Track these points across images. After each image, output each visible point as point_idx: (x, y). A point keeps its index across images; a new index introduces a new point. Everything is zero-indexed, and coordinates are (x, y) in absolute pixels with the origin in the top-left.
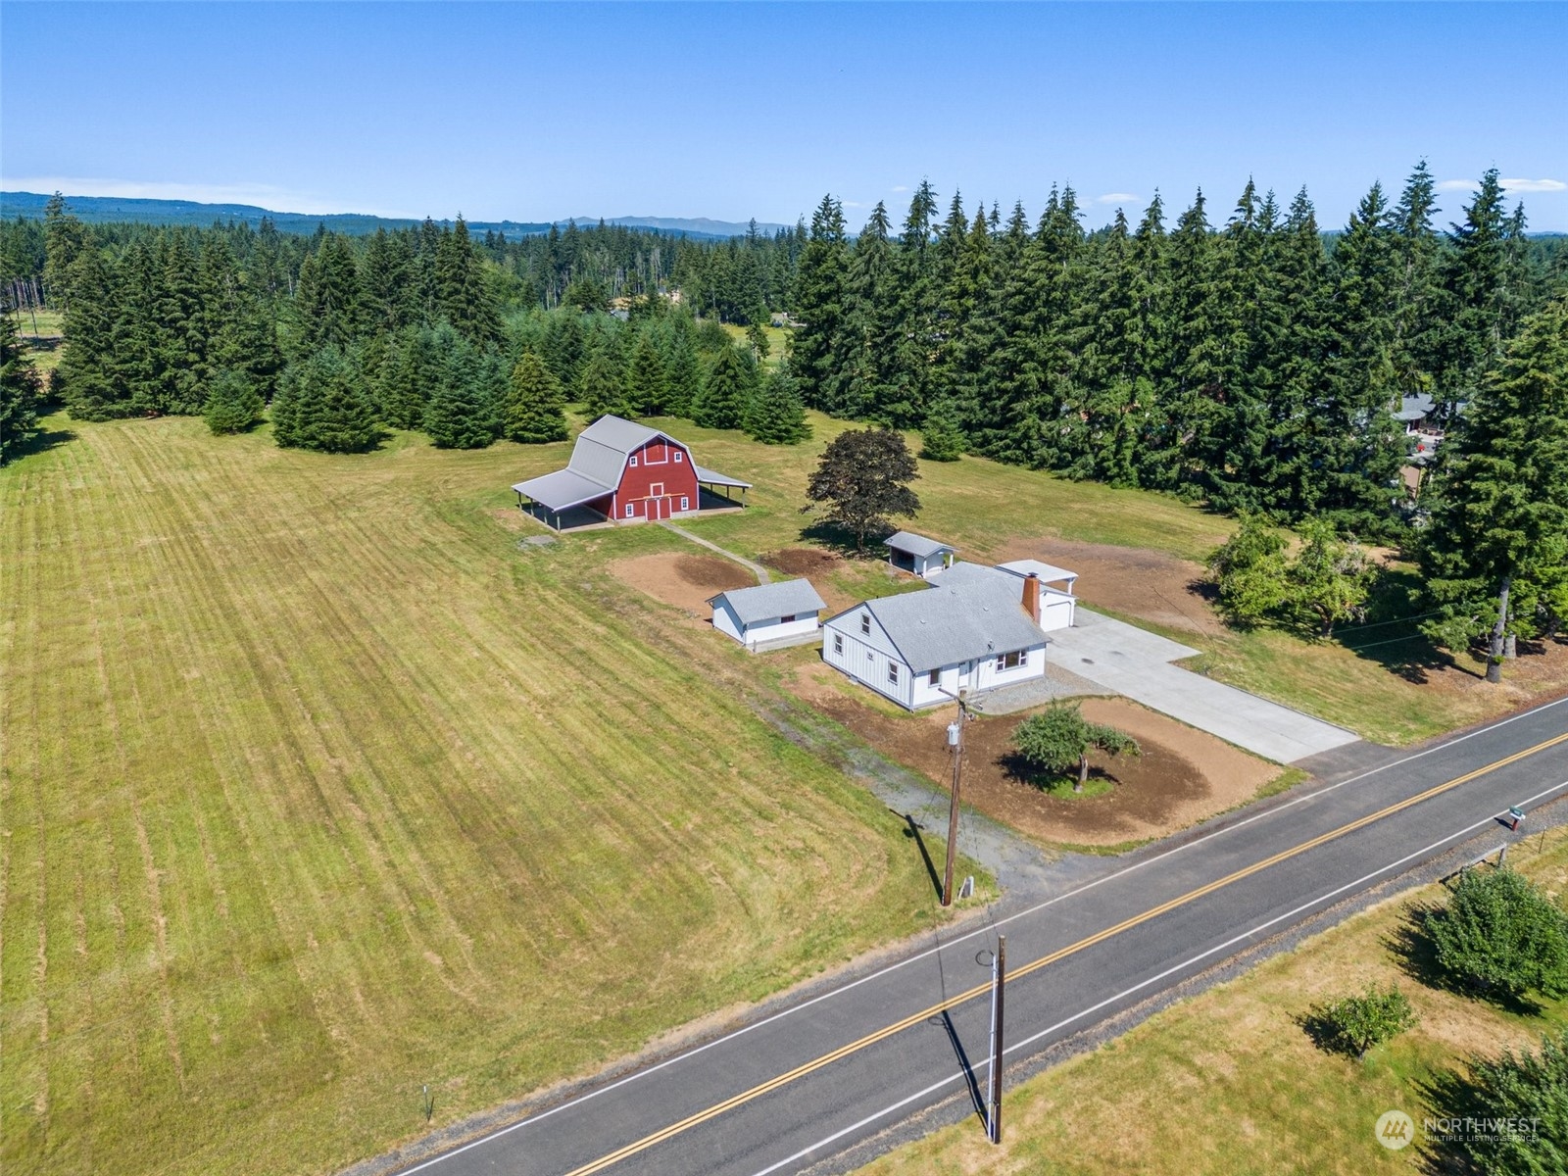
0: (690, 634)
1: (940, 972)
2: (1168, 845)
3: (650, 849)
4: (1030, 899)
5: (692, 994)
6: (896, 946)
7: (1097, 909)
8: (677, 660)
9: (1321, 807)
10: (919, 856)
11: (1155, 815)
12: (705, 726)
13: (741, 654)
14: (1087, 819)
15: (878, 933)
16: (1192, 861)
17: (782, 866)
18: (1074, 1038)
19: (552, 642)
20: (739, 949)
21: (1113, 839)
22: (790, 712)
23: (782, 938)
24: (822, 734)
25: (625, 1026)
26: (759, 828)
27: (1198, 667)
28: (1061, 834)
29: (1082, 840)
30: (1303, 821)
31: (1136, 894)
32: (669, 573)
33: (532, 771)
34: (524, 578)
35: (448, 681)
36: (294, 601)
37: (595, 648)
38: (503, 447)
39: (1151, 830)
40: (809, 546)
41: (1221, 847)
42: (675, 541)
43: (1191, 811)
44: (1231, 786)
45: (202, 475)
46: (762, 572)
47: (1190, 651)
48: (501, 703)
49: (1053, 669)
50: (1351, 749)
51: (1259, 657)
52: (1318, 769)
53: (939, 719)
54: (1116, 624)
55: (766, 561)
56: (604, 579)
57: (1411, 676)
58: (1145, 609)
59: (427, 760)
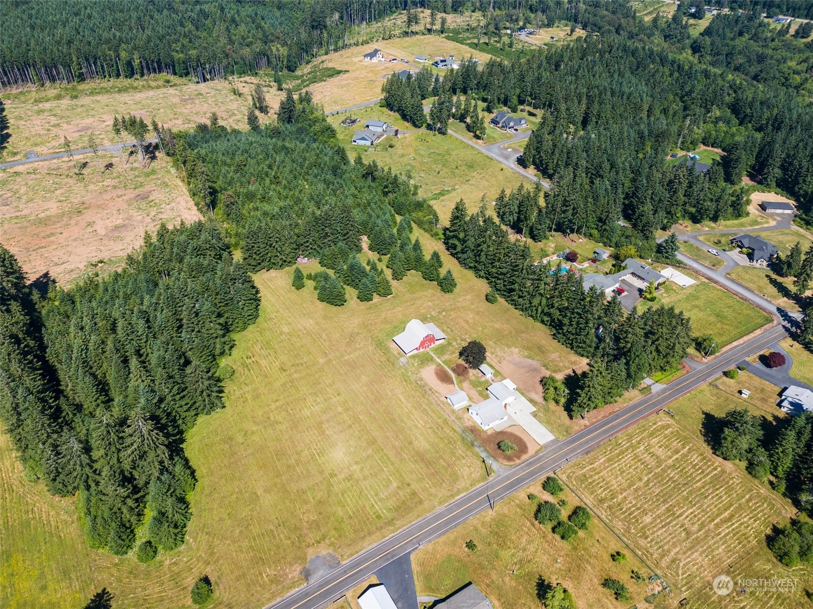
0: (443, 403)
1: (487, 489)
2: (520, 464)
3: (449, 465)
4: (499, 476)
5: (459, 492)
6: (483, 484)
7: (508, 478)
8: (442, 413)
9: (542, 457)
10: (485, 469)
11: (519, 458)
12: (451, 434)
13: (453, 411)
14: (509, 459)
15: (479, 481)
16: (521, 469)
17: (467, 469)
18: (502, 498)
19: (418, 406)
20: (463, 484)
21: (512, 463)
22: (465, 430)
23: (469, 482)
24: (470, 437)
25: (452, 496)
26: (463, 461)
27: (535, 415)
28: (506, 463)
29: (508, 463)
30: (539, 460)
31: (513, 474)
32: (434, 377)
33: (428, 447)
34: (406, 380)
35: (405, 419)
36: (365, 389)
37: (426, 408)
38: (376, 299)
39: (518, 462)
40: (461, 362)
41: (527, 465)
42: (432, 359)
43: (524, 457)
44: (532, 450)
45: (311, 322)
46: (453, 375)
47: (535, 409)
48: (416, 427)
49: (510, 417)
50: (552, 441)
51: (547, 410)
52: (546, 446)
53: (489, 432)
54: (523, 398)
55: (454, 370)
56: (421, 379)
57: (571, 417)
58: (529, 391)
59: (410, 443)
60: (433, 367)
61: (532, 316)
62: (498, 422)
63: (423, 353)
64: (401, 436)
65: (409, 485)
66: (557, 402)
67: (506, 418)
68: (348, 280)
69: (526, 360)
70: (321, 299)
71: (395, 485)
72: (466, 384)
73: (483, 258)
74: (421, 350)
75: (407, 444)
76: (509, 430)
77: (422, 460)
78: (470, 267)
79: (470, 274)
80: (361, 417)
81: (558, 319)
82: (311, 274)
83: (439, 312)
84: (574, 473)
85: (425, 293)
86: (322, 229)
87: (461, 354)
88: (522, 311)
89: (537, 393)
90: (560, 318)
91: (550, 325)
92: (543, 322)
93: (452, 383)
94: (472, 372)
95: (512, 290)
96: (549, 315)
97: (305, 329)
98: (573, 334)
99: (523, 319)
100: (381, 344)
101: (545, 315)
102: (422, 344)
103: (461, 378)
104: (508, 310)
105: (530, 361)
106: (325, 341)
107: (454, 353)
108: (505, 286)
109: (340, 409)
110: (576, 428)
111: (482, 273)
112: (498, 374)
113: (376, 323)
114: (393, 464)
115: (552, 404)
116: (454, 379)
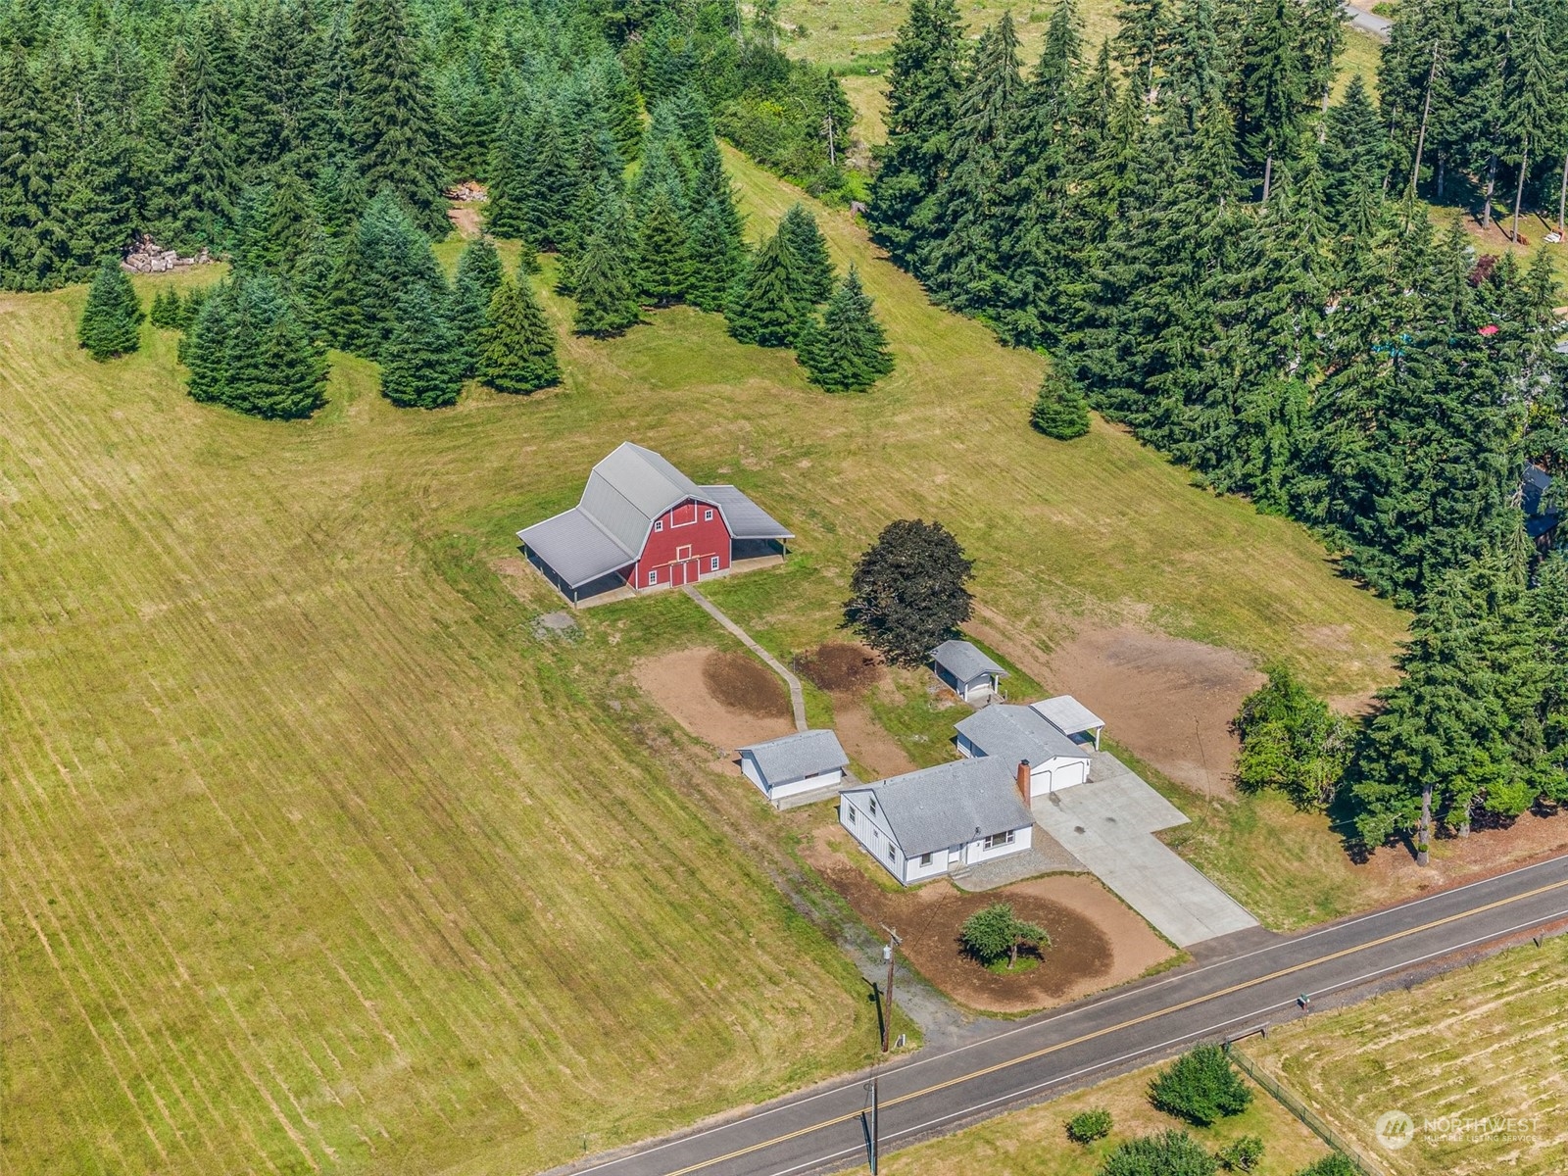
0: (719, 781)
1: (869, 1093)
2: (1056, 1012)
4: (941, 1049)
6: (847, 1076)
7: (982, 1057)
8: (707, 816)
9: (1175, 988)
10: (870, 1024)
11: (1056, 990)
12: (732, 895)
13: (765, 812)
14: (1008, 991)
15: (835, 1067)
16: (1059, 1026)
17: (781, 1020)
18: (935, 1129)
19: (590, 786)
20: (750, 1074)
21: (1018, 1008)
22: (803, 883)
23: (777, 1068)
24: (826, 906)
26: (769, 991)
28: (983, 1003)
29: (995, 1008)
30: (1157, 998)
31: (1012, 1047)
32: (699, 685)
33: (600, 933)
34: (552, 689)
35: (513, 834)
36: (338, 717)
37: (633, 797)
38: (474, 400)
39: (1047, 1002)
40: (849, 638)
41: (1088, 1017)
42: (704, 625)
43: (1083, 988)
44: (1127, 964)
45: (135, 471)
46: (795, 686)
47: (1177, 818)
48: (563, 861)
49: (1044, 840)
50: (1242, 937)
51: (1239, 826)
52: (1203, 952)
53: (926, 895)
54: (1130, 780)
55: (801, 667)
56: (632, 693)
57: (1359, 854)
58: (1171, 755)
59: (518, 918)
60: (700, 652)
61: (1245, 487)
62: (977, 853)
63: (665, 598)
64: (477, 894)
65: (471, 1065)
66: (1296, 791)
67: (1023, 840)
68: (345, 318)
69: (1183, 644)
70: (203, 393)
71: (402, 1061)
72: (854, 720)
74: (655, 588)
75: (497, 921)
76: (1031, 890)
77: (565, 982)
78: (978, 302)
79: (974, 332)
80: (296, 816)
81: (1363, 475)
82: (173, 301)
83: (782, 461)
84: (1320, 1051)
85: (726, 389)
86: (258, 111)
87: (854, 612)
88: (1203, 466)
89: (1204, 762)
90: (1366, 460)
91: (1331, 516)
92: (1296, 510)
93: (786, 710)
96: (1319, 462)
97: (100, 495)
98: (1420, 529)
99: (1206, 501)
100: (457, 561)
101: (1308, 469)
102: (659, 548)
103: (833, 696)
104: (1133, 465)
105: (1202, 650)
106: (185, 540)
107: (823, 605)
109: (196, 783)
110: (1376, 893)
111: (1026, 318)
112: (1024, 689)
113: (450, 487)
114: (411, 987)
115: (1274, 807)
116: (798, 702)
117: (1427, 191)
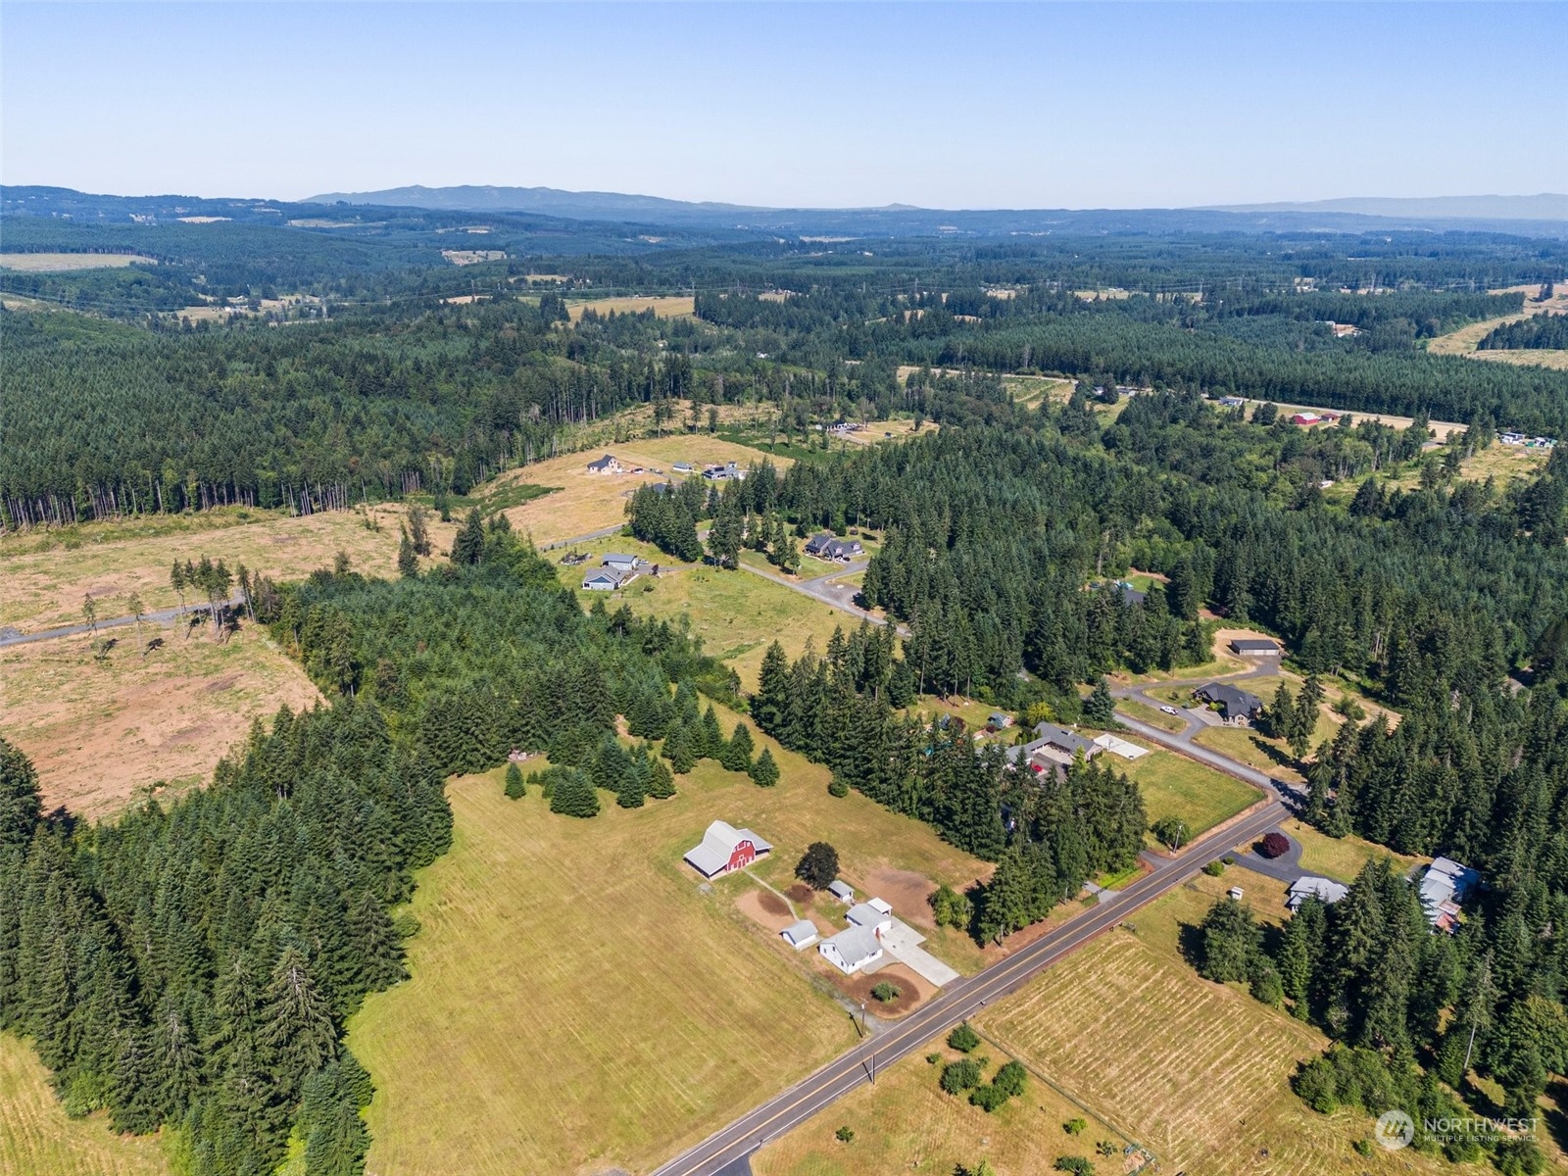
0: (777, 942)
1: (861, 1054)
2: (909, 1016)
3: (796, 1028)
4: (878, 1035)
5: (817, 1063)
6: (853, 1048)
7: (892, 1036)
8: (777, 956)
9: (942, 1002)
10: (854, 1028)
11: (906, 1008)
12: (795, 985)
13: (795, 953)
14: (892, 1010)
15: (848, 1046)
16: (912, 1021)
17: (826, 1030)
18: (886, 1065)
19: (737, 950)
20: (823, 1052)
21: (897, 1016)
22: (816, 977)
23: (831, 1049)
24: (826, 986)
25: (807, 1070)
26: (819, 1020)
27: (924, 946)
28: (886, 1016)
29: (890, 1017)
30: (938, 1007)
31: (900, 1031)
32: (758, 906)
33: (758, 1005)
34: (712, 914)
35: (718, 971)
36: (646, 933)
37: (752, 952)
38: (649, 803)
39: (905, 1013)
40: (800, 882)
41: (920, 1017)
42: (752, 882)
43: (915, 1006)
44: (925, 996)
45: (543, 844)
46: (788, 902)
47: (923, 939)
48: (738, 979)
49: (886, 952)
50: (956, 981)
51: (942, 939)
52: (946, 988)
53: (856, 977)
54: (903, 926)
55: (789, 895)
56: (738, 912)
57: (981, 945)
58: (912, 915)
59: (730, 1003)
60: (754, 894)
61: (904, 810)
62: (868, 960)
63: (737, 874)
64: (713, 996)
65: (734, 1062)
66: (957, 925)
67: (880, 953)
68: (599, 777)
69: (903, 872)
70: (556, 810)
71: (712, 1063)
72: (811, 913)
73: (818, 728)
74: (733, 870)
75: (724, 1006)
76: (887, 971)
77: (753, 1025)
78: (799, 748)
79: (799, 758)
80: (644, 974)
81: (945, 807)
82: (535, 774)
83: (756, 815)
84: (994, 1020)
85: (730, 789)
86: (553, 703)
87: (798, 871)
88: (888, 804)
89: (924, 916)
90: (947, 803)
91: (935, 820)
92: (922, 817)
93: (789, 912)
94: (819, 896)
95: (870, 771)
96: (929, 802)
97: (534, 855)
98: (969, 826)
99: (891, 816)
100: (665, 867)
101: (924, 804)
102: (734, 857)
103: (802, 905)
104: (866, 804)
105: (909, 873)
106: (570, 869)
107: (787, 870)
108: (856, 767)
109: (607, 966)
110: (991, 959)
111: (819, 754)
112: (861, 896)
113: (653, 838)
114: (704, 1035)
115: (950, 930)
116: (792, 908)
117: (926, 691)
